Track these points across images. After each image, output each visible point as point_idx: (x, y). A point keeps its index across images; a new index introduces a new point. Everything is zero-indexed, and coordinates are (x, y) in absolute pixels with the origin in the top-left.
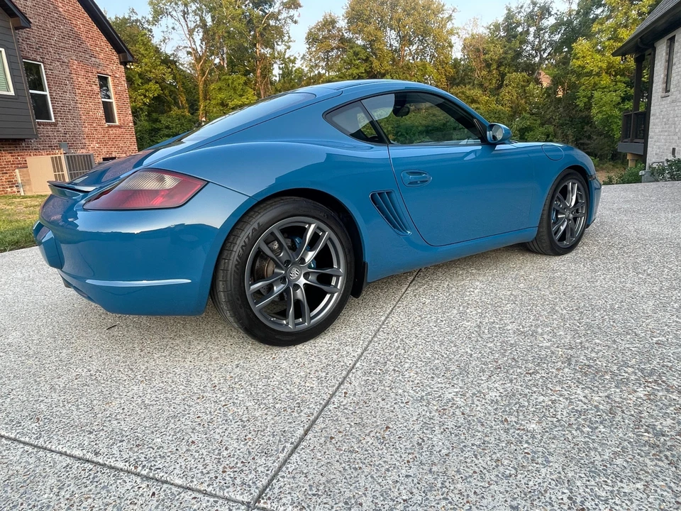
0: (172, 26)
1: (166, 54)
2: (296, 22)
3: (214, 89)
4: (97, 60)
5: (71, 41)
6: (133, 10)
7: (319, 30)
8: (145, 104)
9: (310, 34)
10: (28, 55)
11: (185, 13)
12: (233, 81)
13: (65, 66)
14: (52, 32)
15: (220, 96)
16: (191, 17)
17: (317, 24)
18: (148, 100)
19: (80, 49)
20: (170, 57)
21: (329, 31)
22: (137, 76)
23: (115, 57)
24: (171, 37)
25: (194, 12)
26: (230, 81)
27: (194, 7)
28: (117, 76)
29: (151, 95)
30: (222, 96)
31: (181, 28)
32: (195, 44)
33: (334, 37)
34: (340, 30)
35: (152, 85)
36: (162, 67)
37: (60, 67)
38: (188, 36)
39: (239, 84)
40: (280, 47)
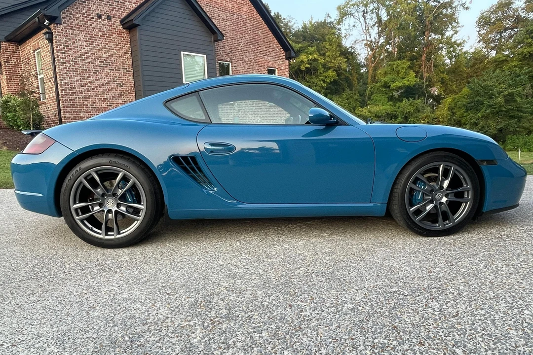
0: (353, 24)
1: (346, 47)
2: (467, 8)
3: (380, 73)
4: (269, 58)
5: (252, 46)
6: (328, 15)
7: (492, 13)
8: (323, 87)
9: (482, 17)
10: (222, 58)
11: (364, 13)
12: (398, 66)
13: (245, 64)
14: (240, 41)
15: (384, 79)
16: (368, 16)
17: (491, 8)
18: (326, 85)
19: (258, 51)
20: (348, 49)
21: (503, 12)
22: (320, 66)
23: (283, 54)
24: (351, 33)
25: (372, 11)
26: (395, 66)
27: (372, 7)
28: (282, 68)
29: (328, 81)
30: (386, 79)
31: (360, 25)
32: (370, 37)
33: (508, 17)
34: (516, 10)
35: (331, 73)
36: (340, 58)
37: (242, 65)
38: (365, 31)
39: (403, 68)
40: (448, 34)
